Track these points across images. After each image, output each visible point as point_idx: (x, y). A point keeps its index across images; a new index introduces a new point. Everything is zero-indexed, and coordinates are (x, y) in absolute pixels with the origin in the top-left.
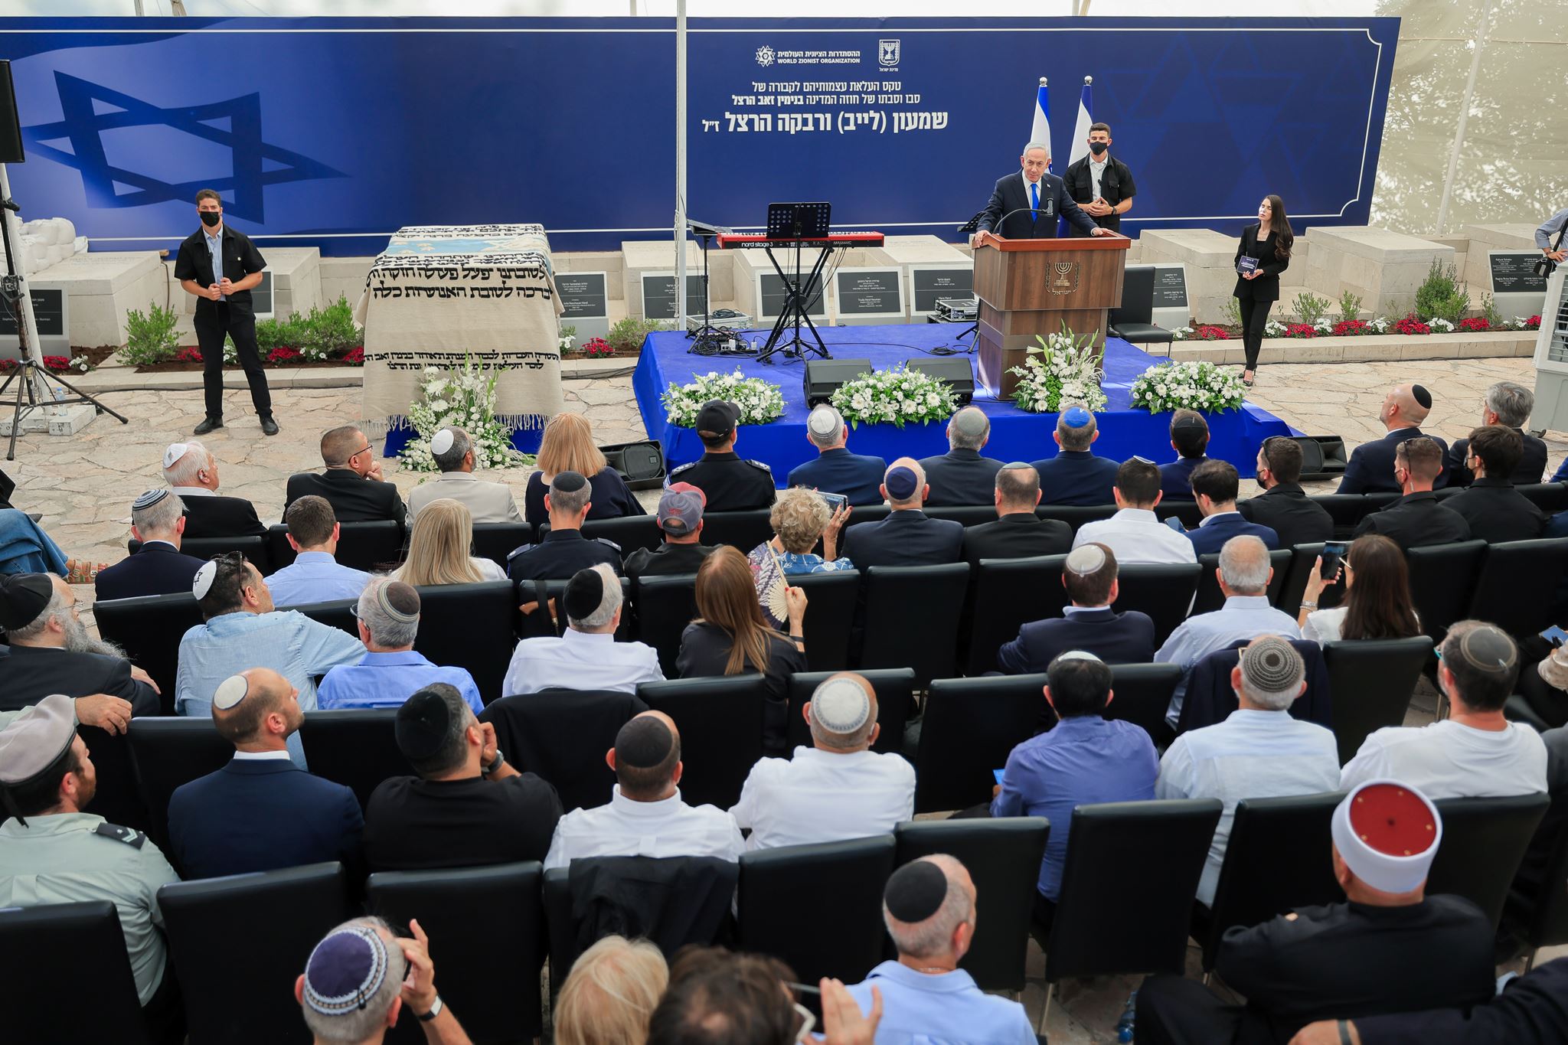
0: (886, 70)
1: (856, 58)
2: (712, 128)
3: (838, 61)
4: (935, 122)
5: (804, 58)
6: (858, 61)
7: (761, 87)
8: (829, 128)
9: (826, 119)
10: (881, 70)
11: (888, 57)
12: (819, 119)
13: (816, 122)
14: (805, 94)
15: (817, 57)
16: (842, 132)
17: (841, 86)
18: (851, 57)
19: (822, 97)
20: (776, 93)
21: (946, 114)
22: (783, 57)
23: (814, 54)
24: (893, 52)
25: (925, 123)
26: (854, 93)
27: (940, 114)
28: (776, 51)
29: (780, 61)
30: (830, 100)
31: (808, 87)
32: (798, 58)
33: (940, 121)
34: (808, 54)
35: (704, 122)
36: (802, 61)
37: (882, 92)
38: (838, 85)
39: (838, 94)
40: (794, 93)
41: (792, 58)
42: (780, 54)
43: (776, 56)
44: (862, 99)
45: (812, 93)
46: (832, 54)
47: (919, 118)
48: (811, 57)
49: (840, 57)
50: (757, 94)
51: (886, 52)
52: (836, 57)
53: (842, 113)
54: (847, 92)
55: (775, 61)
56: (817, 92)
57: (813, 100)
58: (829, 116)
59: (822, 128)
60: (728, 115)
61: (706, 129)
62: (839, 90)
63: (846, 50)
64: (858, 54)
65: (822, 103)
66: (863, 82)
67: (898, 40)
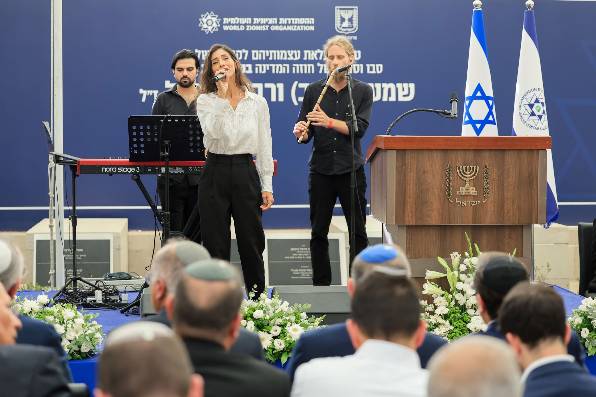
1: (309, 25)
2: (150, 98)
3: (290, 28)
4: (401, 93)
5: (252, 24)
6: (312, 28)
8: (281, 99)
9: (277, 89)
11: (346, 24)
12: (269, 89)
13: (267, 92)
14: (254, 63)
15: (267, 24)
16: (296, 103)
17: (294, 54)
18: (304, 24)
19: (273, 65)
21: (412, 86)
22: (229, 24)
23: (264, 20)
25: (389, 95)
26: (308, 62)
27: (406, 85)
28: (221, 17)
29: (226, 28)
30: (282, 69)
31: (257, 55)
32: (245, 25)
33: (406, 92)
34: (256, 20)
35: (141, 91)
36: (249, 28)
38: (291, 53)
39: (291, 63)
41: (239, 25)
42: (226, 20)
43: (221, 23)
44: (317, 69)
45: (261, 62)
46: (283, 20)
47: (382, 89)
48: (259, 24)
49: (291, 24)
51: (343, 20)
52: (287, 24)
53: (296, 83)
54: (301, 61)
55: (221, 28)
56: (267, 61)
57: (262, 69)
58: (281, 86)
59: (273, 99)
61: (144, 100)
62: (291, 58)
63: (299, 17)
64: (312, 21)
65: (273, 72)
66: (319, 51)
67: (357, 7)
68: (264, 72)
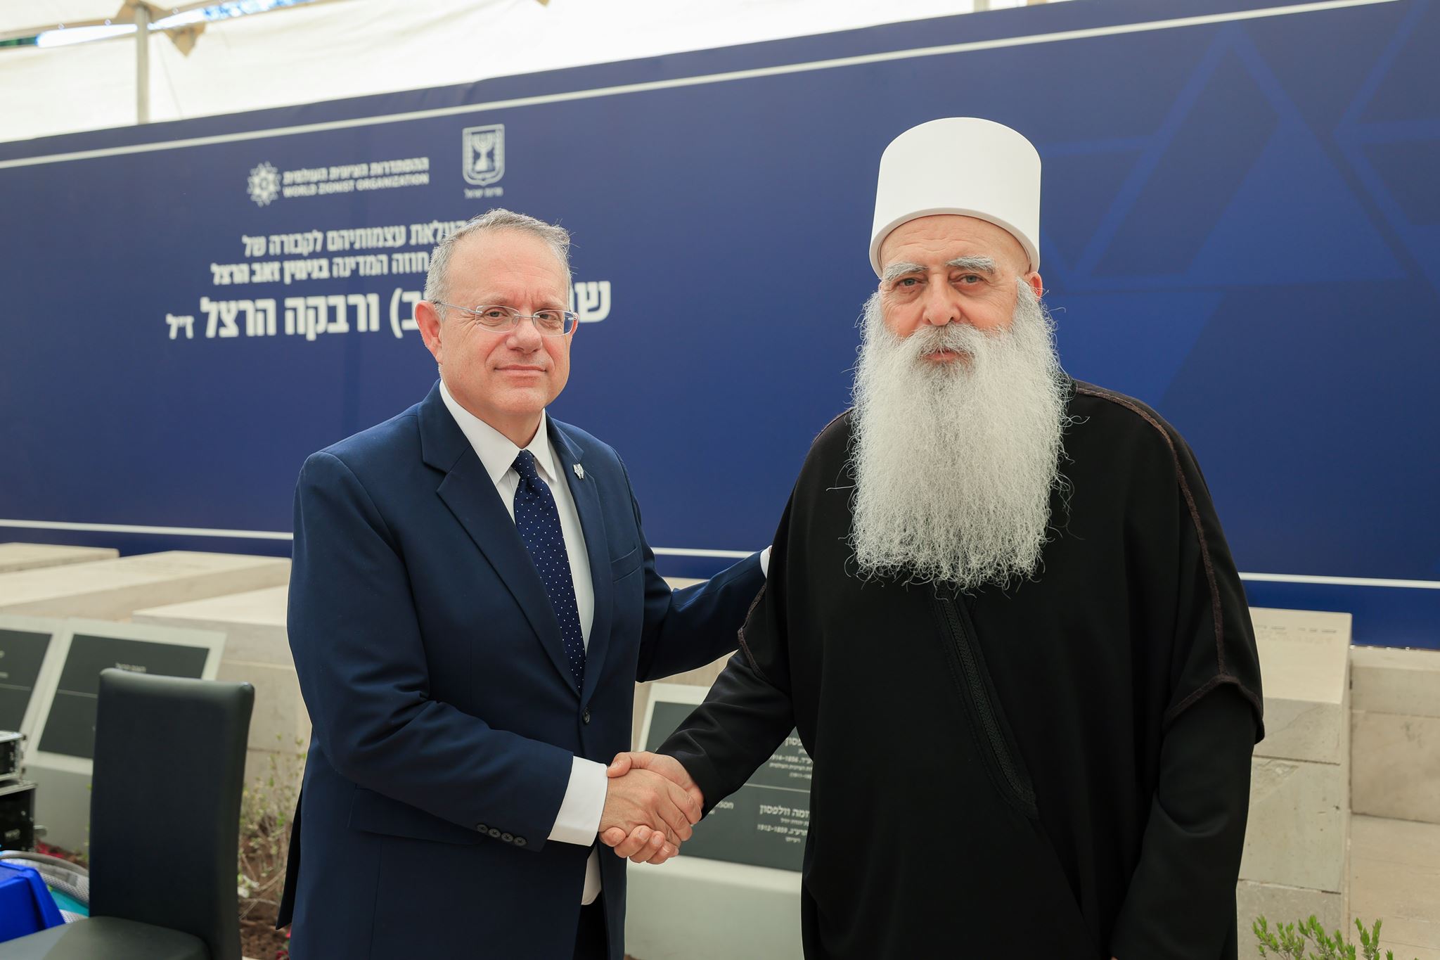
0: (478, 193)
1: (420, 172)
2: (182, 330)
3: (387, 182)
4: (584, 305)
5: (328, 181)
6: (424, 179)
7: (255, 245)
8: (375, 326)
9: (368, 306)
10: (469, 194)
11: (482, 164)
12: (356, 306)
13: (352, 312)
14: (331, 256)
15: (351, 178)
16: (398, 334)
17: (394, 235)
18: (412, 173)
19: (361, 259)
20: (283, 257)
21: (605, 287)
22: (294, 184)
23: (345, 171)
24: (490, 155)
26: (419, 248)
27: (593, 286)
28: (280, 172)
29: (288, 192)
30: (373, 266)
31: (338, 239)
32: (317, 183)
33: (594, 303)
34: (335, 172)
35: (169, 319)
36: (326, 189)
38: (389, 231)
39: (389, 251)
40: (313, 255)
41: (308, 183)
42: (289, 177)
43: (282, 185)
45: (342, 253)
46: (377, 168)
48: (340, 180)
49: (391, 175)
50: (251, 260)
51: (477, 156)
52: (384, 175)
53: (398, 292)
54: (407, 248)
55: (280, 193)
56: (352, 252)
57: (344, 267)
58: (374, 299)
59: (362, 327)
60: (206, 305)
61: (173, 334)
62: (390, 243)
63: (403, 158)
64: (423, 163)
65: (362, 272)
66: (436, 224)
67: (501, 127)
68: (346, 273)
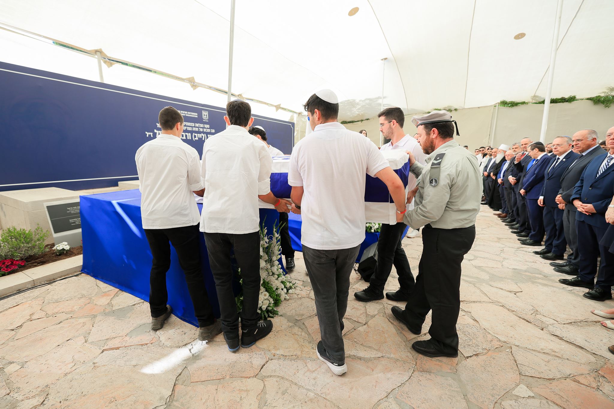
0: (205, 121)
2: (150, 135)
3: (191, 116)
6: (197, 117)
8: (190, 138)
10: (204, 120)
12: (187, 135)
16: (194, 140)
17: (193, 124)
18: (195, 115)
19: (187, 127)
24: (206, 115)
26: (196, 127)
30: (189, 129)
35: (146, 133)
37: (204, 128)
38: (192, 124)
39: (192, 127)
44: (199, 129)
46: (189, 113)
49: (191, 115)
51: (204, 115)
53: (194, 133)
54: (195, 127)
58: (190, 134)
59: (188, 138)
60: (155, 131)
61: (147, 136)
62: (192, 126)
63: (193, 113)
64: (197, 114)
65: (187, 129)
66: (199, 124)
67: (207, 112)
68: (185, 129)
